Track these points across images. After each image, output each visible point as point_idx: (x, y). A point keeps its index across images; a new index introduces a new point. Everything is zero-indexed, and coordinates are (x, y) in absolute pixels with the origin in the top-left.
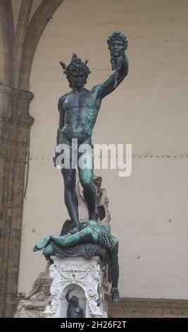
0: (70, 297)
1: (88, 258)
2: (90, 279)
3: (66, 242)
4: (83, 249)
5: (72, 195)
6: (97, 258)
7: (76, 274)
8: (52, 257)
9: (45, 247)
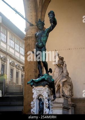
0: (39, 98)
1: (44, 86)
2: (45, 92)
3: (37, 81)
4: (42, 83)
5: (40, 66)
6: (47, 86)
7: (41, 91)
8: (33, 86)
9: (31, 83)
